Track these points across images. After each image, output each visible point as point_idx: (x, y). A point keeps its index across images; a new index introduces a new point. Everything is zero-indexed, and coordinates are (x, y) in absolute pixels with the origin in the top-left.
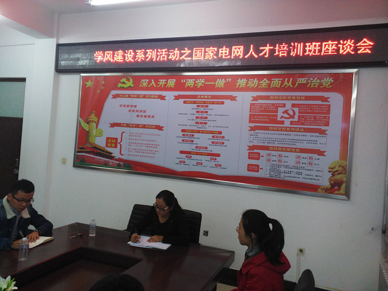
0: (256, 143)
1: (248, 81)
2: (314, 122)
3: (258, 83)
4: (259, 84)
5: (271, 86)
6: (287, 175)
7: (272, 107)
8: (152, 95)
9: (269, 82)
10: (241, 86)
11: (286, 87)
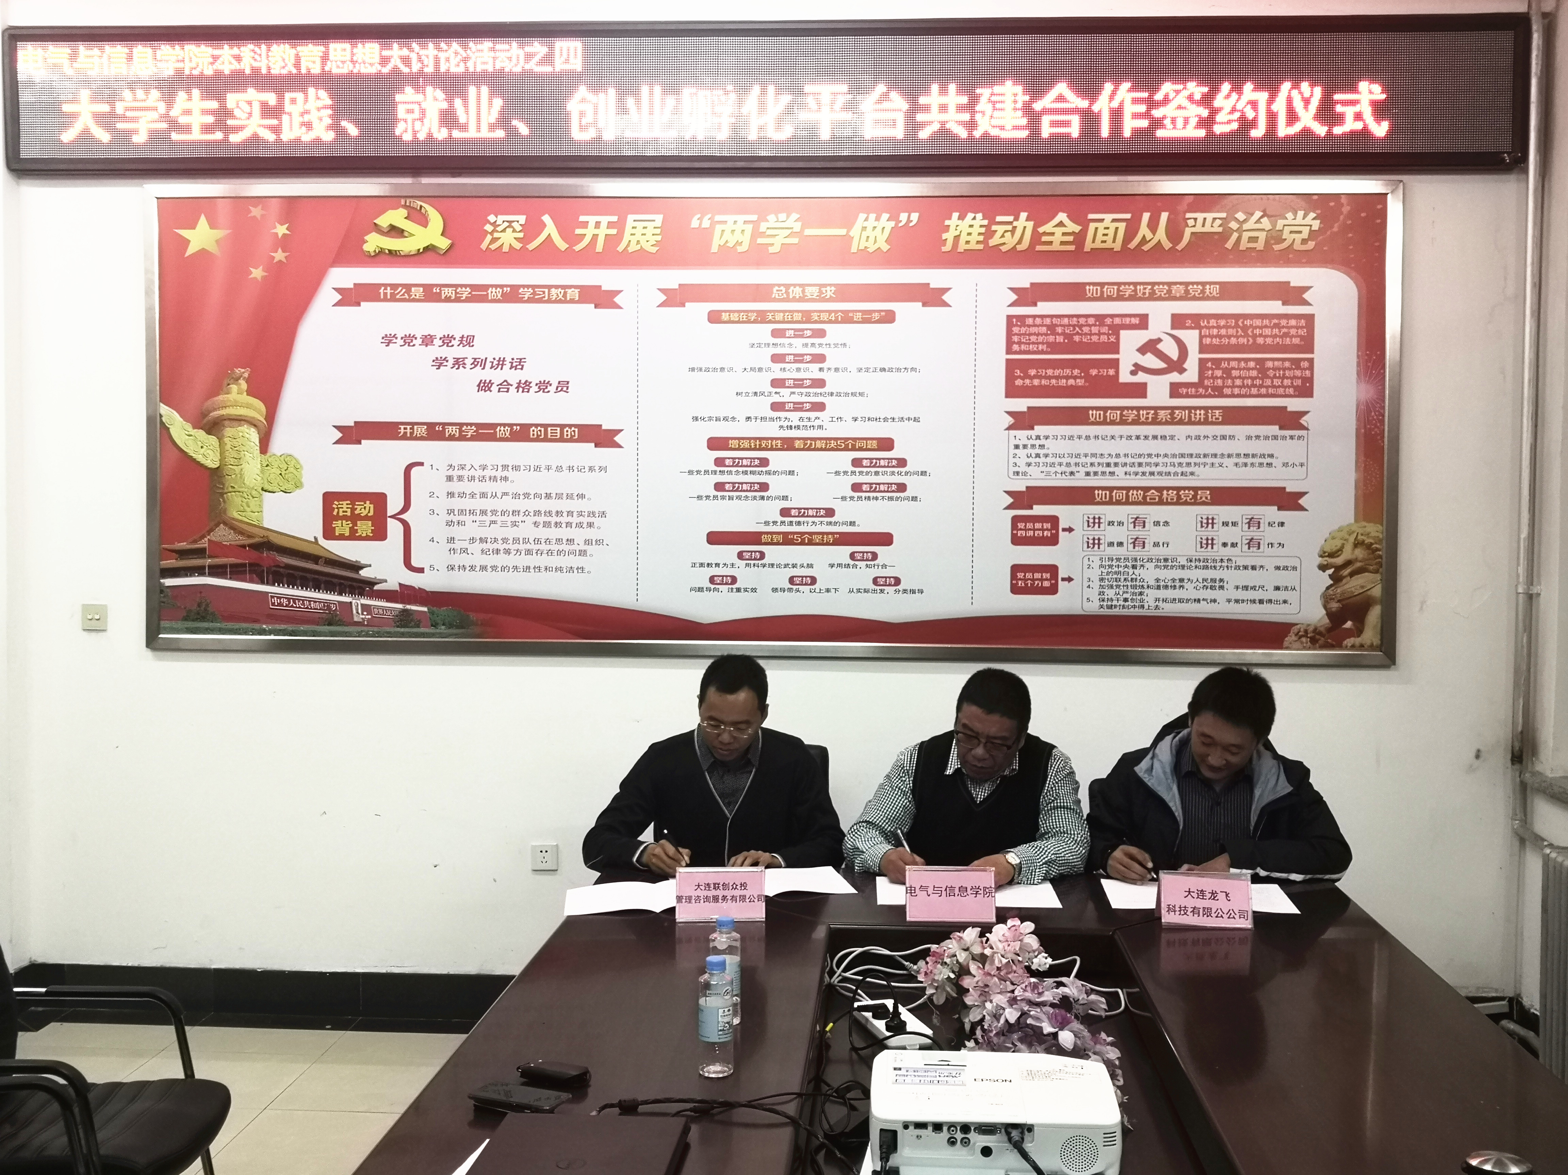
0: (1038, 478)
1: (993, 222)
2: (1258, 382)
3: (1035, 230)
4: (1036, 237)
5: (1088, 246)
6: (1169, 594)
7: (1095, 330)
8: (549, 287)
9: (1077, 228)
10: (962, 247)
11: (1146, 248)
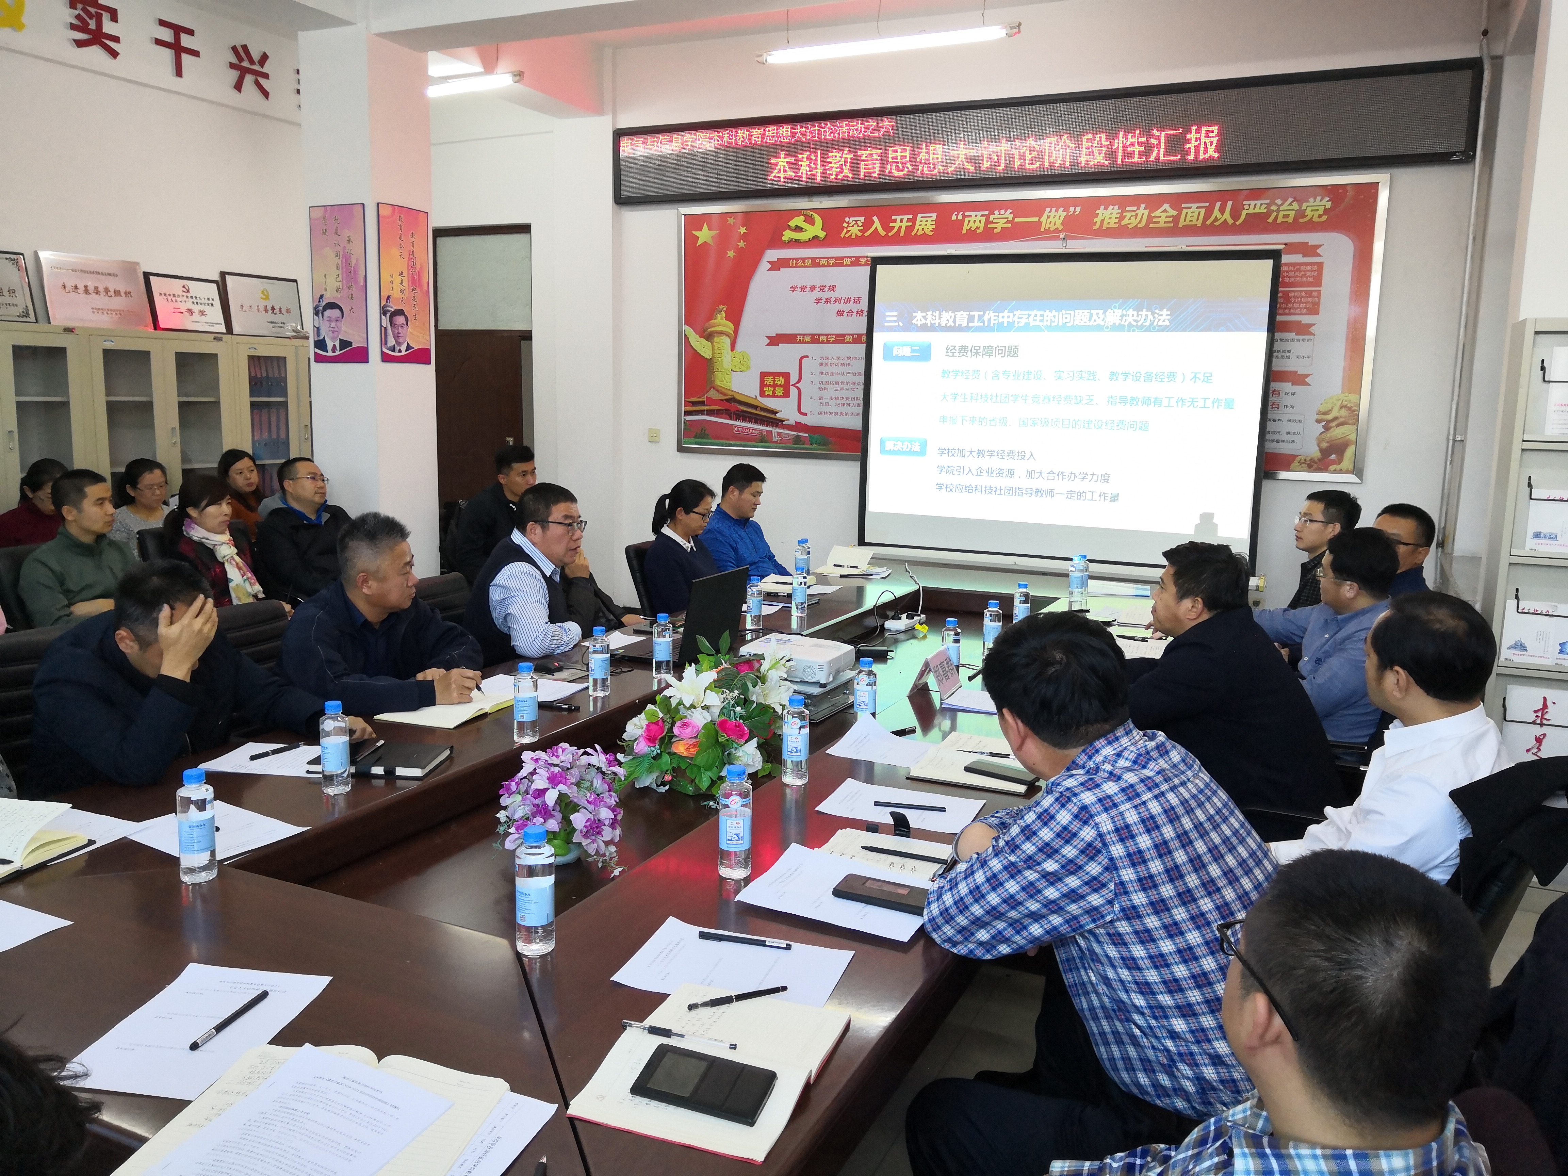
1: (1124, 210)
3: (1149, 215)
4: (1150, 219)
5: (1181, 224)
9: (1175, 213)
10: (1105, 226)
11: (1217, 224)
